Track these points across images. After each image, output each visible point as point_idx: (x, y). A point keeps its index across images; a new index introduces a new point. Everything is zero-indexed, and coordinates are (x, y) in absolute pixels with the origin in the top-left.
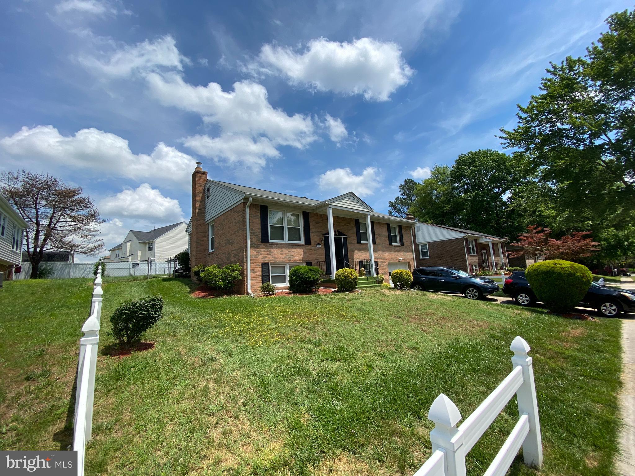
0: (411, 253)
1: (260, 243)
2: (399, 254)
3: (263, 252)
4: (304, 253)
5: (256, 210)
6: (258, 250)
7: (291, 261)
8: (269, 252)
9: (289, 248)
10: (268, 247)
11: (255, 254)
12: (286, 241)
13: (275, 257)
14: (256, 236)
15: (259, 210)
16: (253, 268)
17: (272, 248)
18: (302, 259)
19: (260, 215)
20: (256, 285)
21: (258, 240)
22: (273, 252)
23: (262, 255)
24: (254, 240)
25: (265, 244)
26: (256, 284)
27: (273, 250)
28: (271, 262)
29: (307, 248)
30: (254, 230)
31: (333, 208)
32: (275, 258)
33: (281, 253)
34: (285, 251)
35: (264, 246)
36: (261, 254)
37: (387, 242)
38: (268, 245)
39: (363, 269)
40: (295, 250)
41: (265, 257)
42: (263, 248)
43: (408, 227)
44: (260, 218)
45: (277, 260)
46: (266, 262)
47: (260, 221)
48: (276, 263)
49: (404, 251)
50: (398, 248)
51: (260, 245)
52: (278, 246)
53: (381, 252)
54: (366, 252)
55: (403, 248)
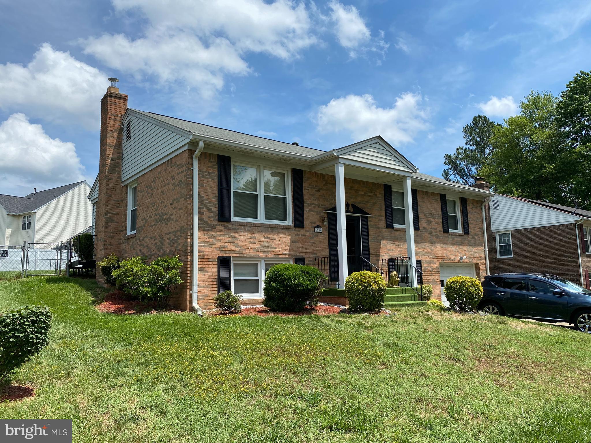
1: (216, 223)
2: (460, 248)
3: (220, 238)
4: (293, 242)
5: (211, 164)
6: (212, 234)
7: (269, 256)
8: (230, 239)
9: (266, 232)
10: (229, 229)
11: (206, 240)
12: (261, 219)
13: (241, 247)
14: (210, 210)
15: (216, 163)
16: (204, 266)
17: (236, 231)
18: (288, 251)
19: (216, 173)
20: (206, 296)
21: (212, 217)
22: (237, 239)
23: (220, 244)
24: (206, 217)
25: (225, 224)
26: (206, 293)
27: (237, 235)
28: (234, 255)
29: (297, 233)
30: (206, 200)
31: (345, 165)
32: (242, 250)
33: (252, 240)
34: (259, 236)
35: (223, 228)
36: (218, 241)
37: (440, 227)
38: (230, 225)
39: (395, 273)
40: (276, 236)
41: (224, 246)
42: (221, 231)
44: (216, 178)
45: (244, 252)
46: (225, 255)
47: (216, 184)
48: (243, 257)
49: (470, 244)
50: (459, 239)
51: (216, 225)
52: (246, 228)
53: (427, 244)
54: (401, 244)
55: (468, 238)
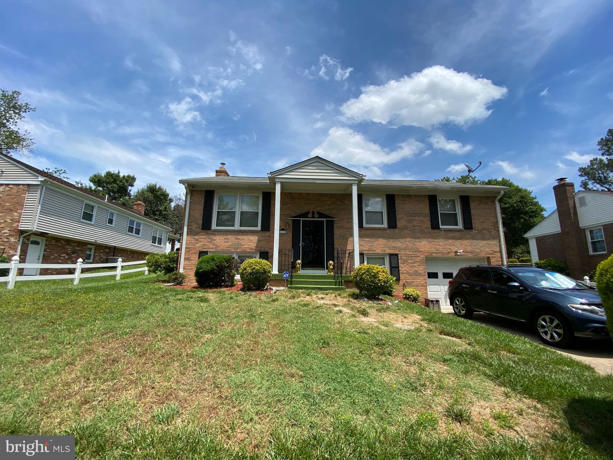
0: (495, 242)
1: (200, 230)
2: (458, 242)
3: (202, 240)
4: (259, 241)
5: (201, 197)
6: (197, 237)
7: (238, 250)
8: (209, 240)
9: (237, 235)
10: (210, 234)
11: (193, 241)
12: (237, 226)
13: (216, 245)
14: (197, 223)
15: (204, 195)
16: (189, 257)
17: (214, 235)
18: (254, 248)
19: (203, 201)
20: (190, 275)
21: (198, 227)
22: (214, 240)
23: (201, 243)
24: (194, 228)
25: (206, 231)
26: (190, 273)
27: (215, 238)
28: (211, 250)
29: (264, 234)
30: (195, 217)
32: (217, 246)
33: (226, 240)
34: (231, 238)
35: (204, 233)
36: (200, 242)
37: (428, 224)
38: (210, 232)
39: (331, 262)
40: (246, 237)
41: (204, 245)
42: (204, 235)
43: (487, 198)
44: (203, 204)
45: (219, 248)
46: (204, 250)
47: (203, 208)
48: (218, 252)
49: (472, 238)
50: (457, 234)
51: (200, 232)
52: (222, 233)
53: (408, 239)
54: (373, 240)
55: (471, 233)
